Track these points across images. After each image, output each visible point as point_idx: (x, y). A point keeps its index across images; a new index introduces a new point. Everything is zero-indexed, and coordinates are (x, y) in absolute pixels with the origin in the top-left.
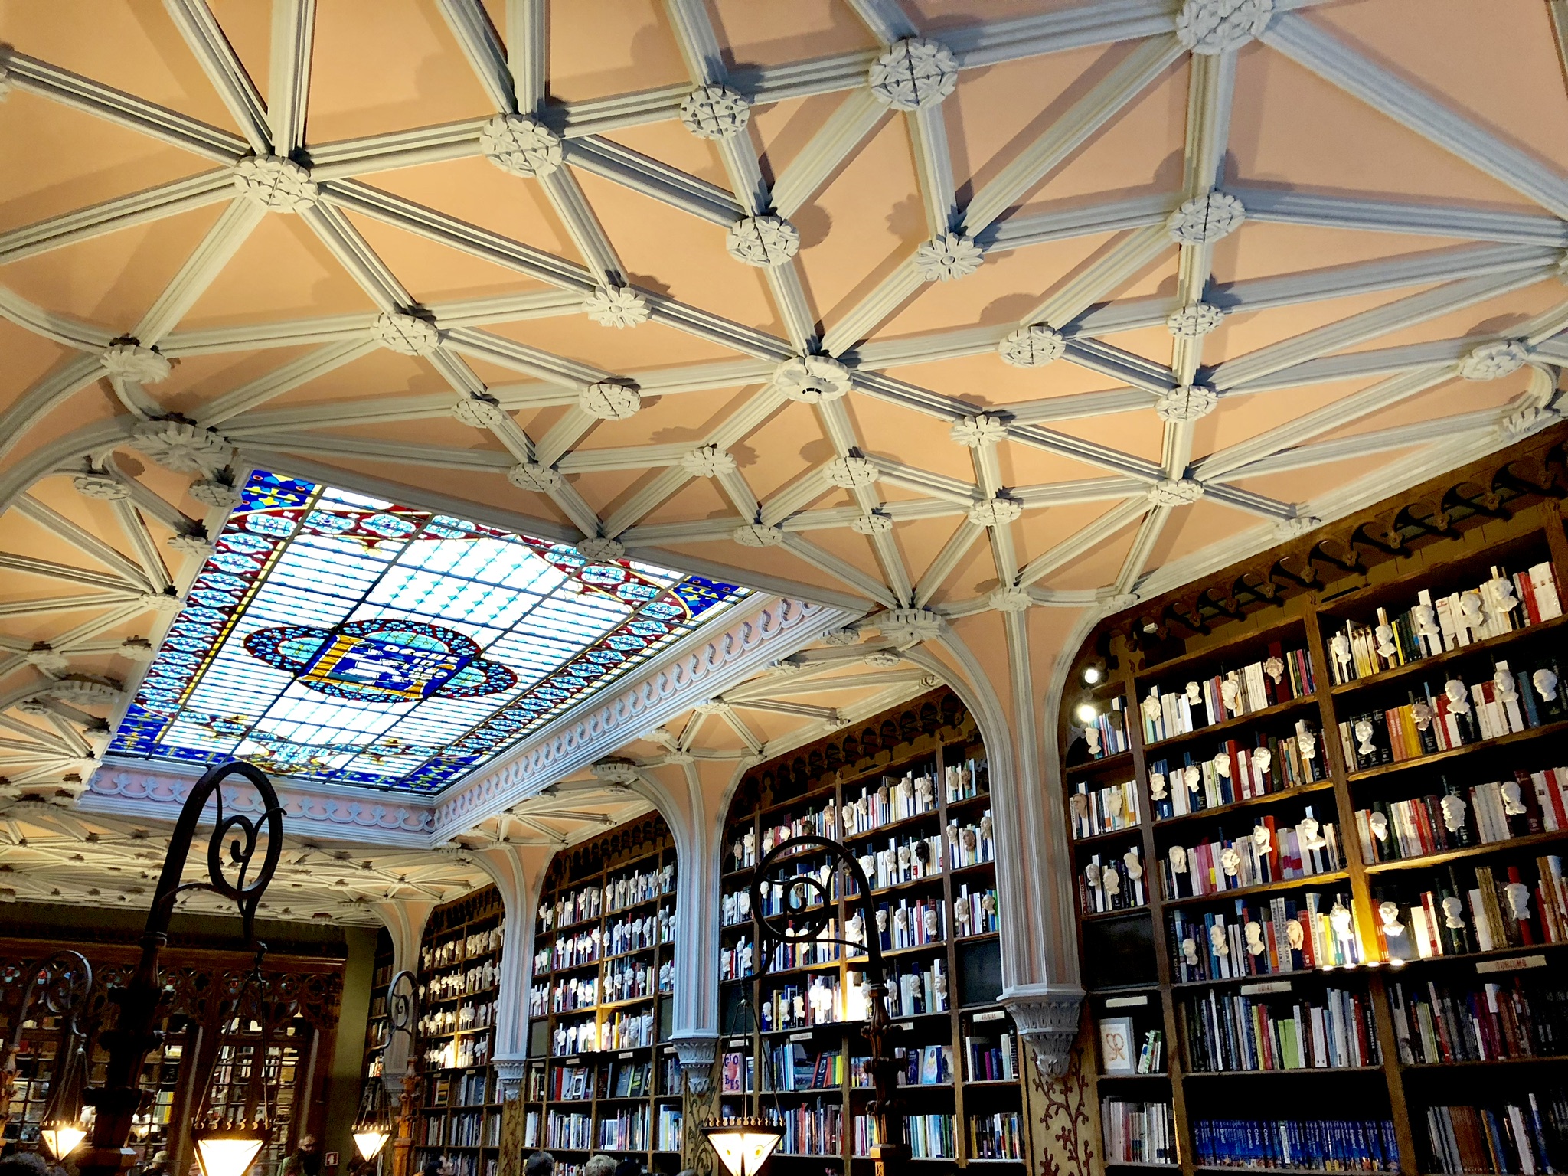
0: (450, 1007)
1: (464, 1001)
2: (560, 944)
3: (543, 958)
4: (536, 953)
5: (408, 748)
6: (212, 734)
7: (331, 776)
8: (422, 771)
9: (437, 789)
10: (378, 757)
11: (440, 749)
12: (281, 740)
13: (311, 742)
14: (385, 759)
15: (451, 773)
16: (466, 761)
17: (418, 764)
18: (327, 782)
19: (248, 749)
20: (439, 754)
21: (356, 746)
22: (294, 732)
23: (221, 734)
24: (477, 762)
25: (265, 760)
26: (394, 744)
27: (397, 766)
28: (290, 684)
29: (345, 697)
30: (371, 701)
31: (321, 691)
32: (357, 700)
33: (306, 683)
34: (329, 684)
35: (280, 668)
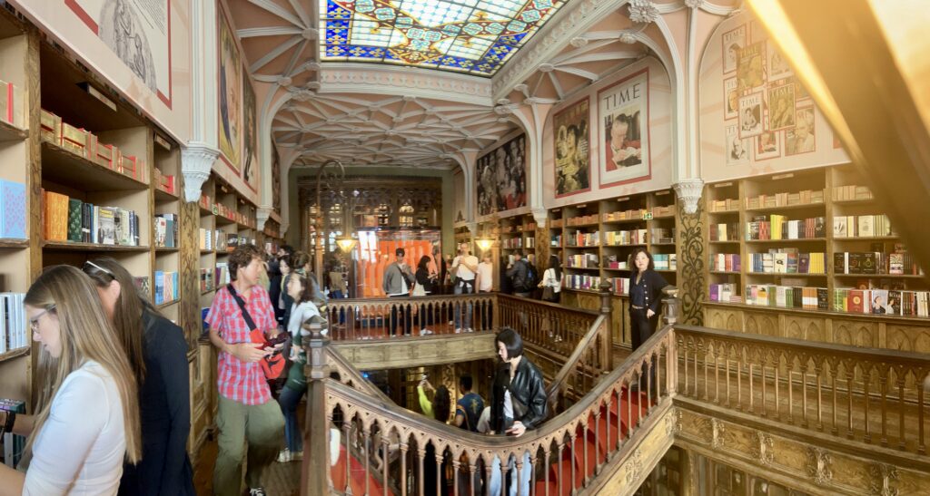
5: (488, 24)
6: (375, 25)
7: (440, 63)
8: (491, 52)
9: (494, 72)
10: (467, 37)
11: (508, 23)
12: (416, 25)
13: (432, 25)
14: (472, 40)
15: (505, 54)
16: (518, 37)
17: (490, 43)
18: (437, 69)
19: (396, 38)
20: (505, 30)
21: (457, 25)
22: (422, 12)
23: (381, 24)
24: (523, 41)
25: (405, 51)
26: (481, 20)
27: (476, 48)
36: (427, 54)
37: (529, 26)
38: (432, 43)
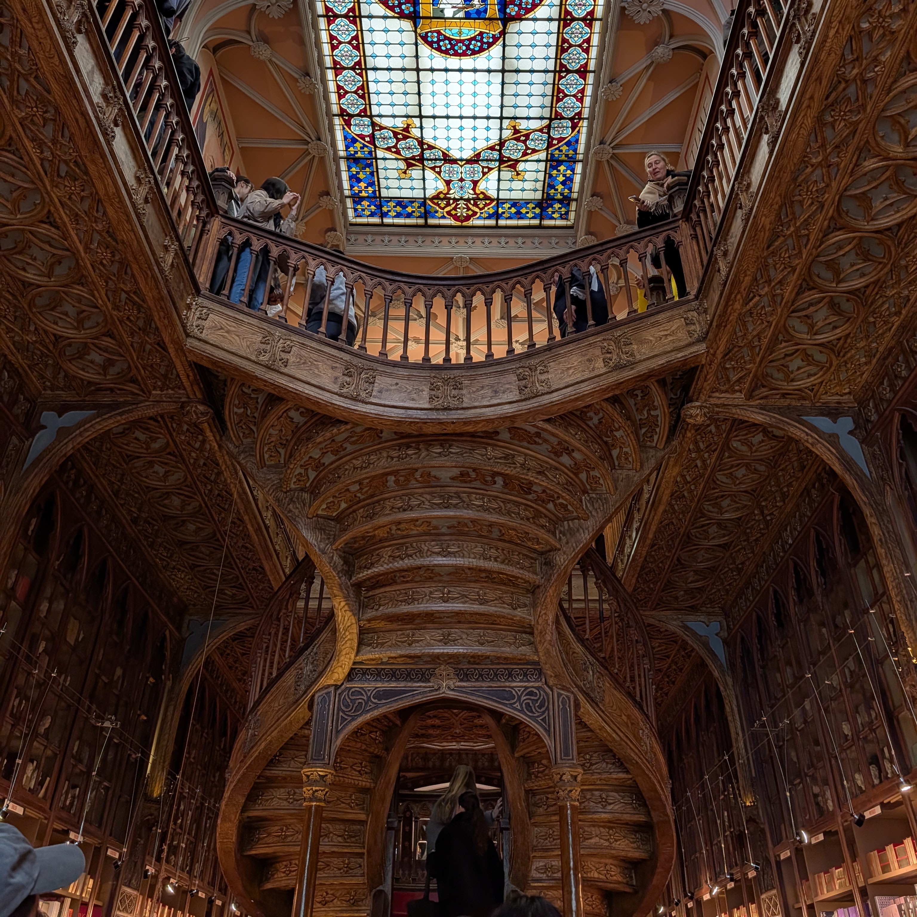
5: (527, 136)
6: (403, 165)
7: (496, 214)
8: (551, 180)
10: (514, 165)
11: (549, 127)
12: (446, 157)
13: (464, 155)
14: (520, 167)
17: (543, 166)
18: (497, 227)
19: (431, 183)
20: (551, 141)
21: (493, 148)
22: (448, 139)
23: (409, 162)
24: (581, 149)
25: (448, 201)
26: (517, 134)
27: (531, 180)
28: (416, 44)
29: (456, 54)
30: (474, 53)
31: (439, 49)
32: (464, 54)
33: (425, 38)
34: (439, 33)
35: (402, 16)
36: (475, 203)
37: (575, 122)
38: (475, 183)
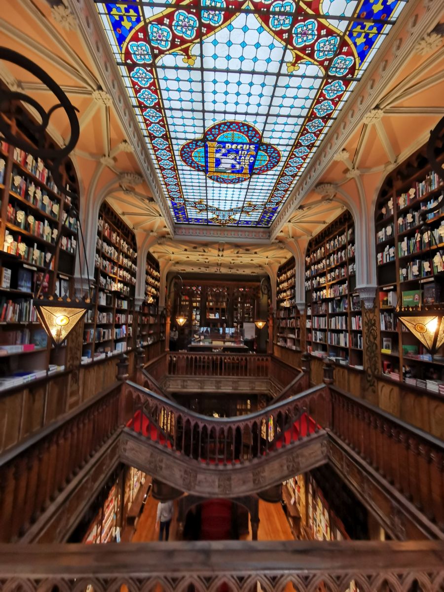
0: (285, 291)
1: (288, 289)
2: (313, 267)
3: (308, 272)
4: (306, 271)
5: (255, 206)
6: (198, 211)
7: (238, 223)
8: (263, 217)
9: (270, 225)
10: (248, 212)
11: (265, 205)
12: (218, 210)
13: (226, 209)
14: (250, 213)
15: (272, 217)
16: (275, 209)
17: (260, 213)
18: (238, 226)
19: (211, 215)
20: (265, 208)
21: (239, 208)
22: (219, 205)
23: (201, 210)
24: (278, 210)
25: (217, 220)
26: (250, 205)
27: (255, 216)
28: (206, 179)
29: (225, 183)
30: (234, 183)
31: (217, 181)
32: (230, 183)
33: (210, 178)
34: (217, 176)
35: (199, 170)
36: (229, 221)
37: (277, 204)
38: (230, 216)
